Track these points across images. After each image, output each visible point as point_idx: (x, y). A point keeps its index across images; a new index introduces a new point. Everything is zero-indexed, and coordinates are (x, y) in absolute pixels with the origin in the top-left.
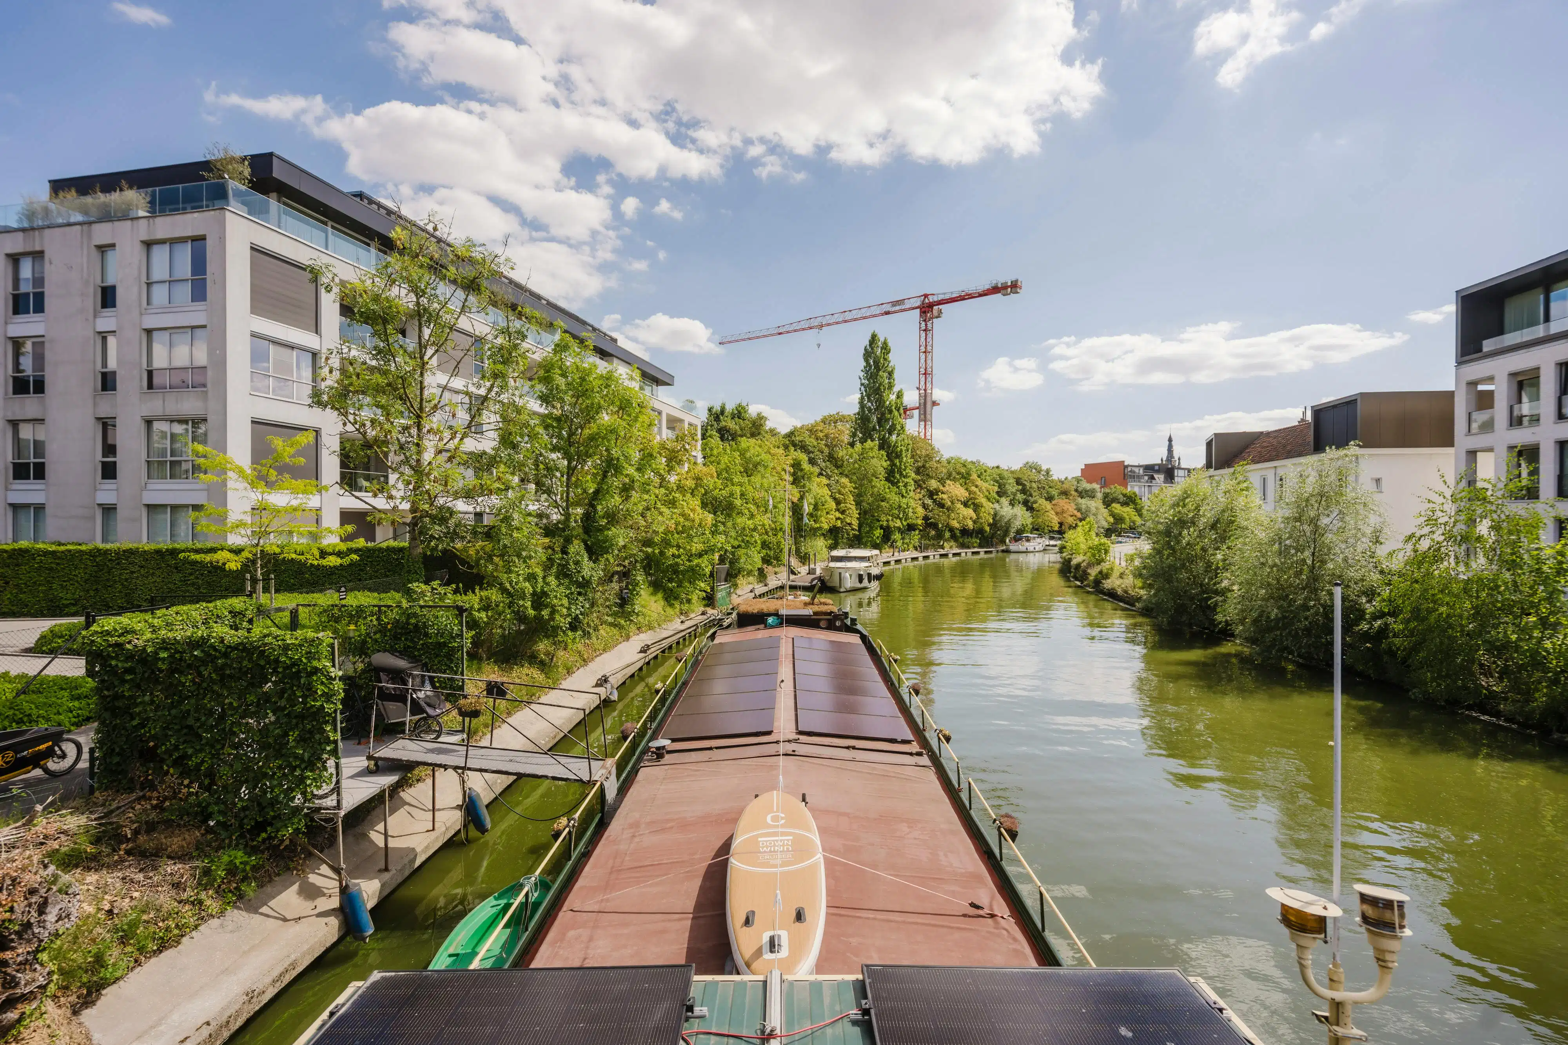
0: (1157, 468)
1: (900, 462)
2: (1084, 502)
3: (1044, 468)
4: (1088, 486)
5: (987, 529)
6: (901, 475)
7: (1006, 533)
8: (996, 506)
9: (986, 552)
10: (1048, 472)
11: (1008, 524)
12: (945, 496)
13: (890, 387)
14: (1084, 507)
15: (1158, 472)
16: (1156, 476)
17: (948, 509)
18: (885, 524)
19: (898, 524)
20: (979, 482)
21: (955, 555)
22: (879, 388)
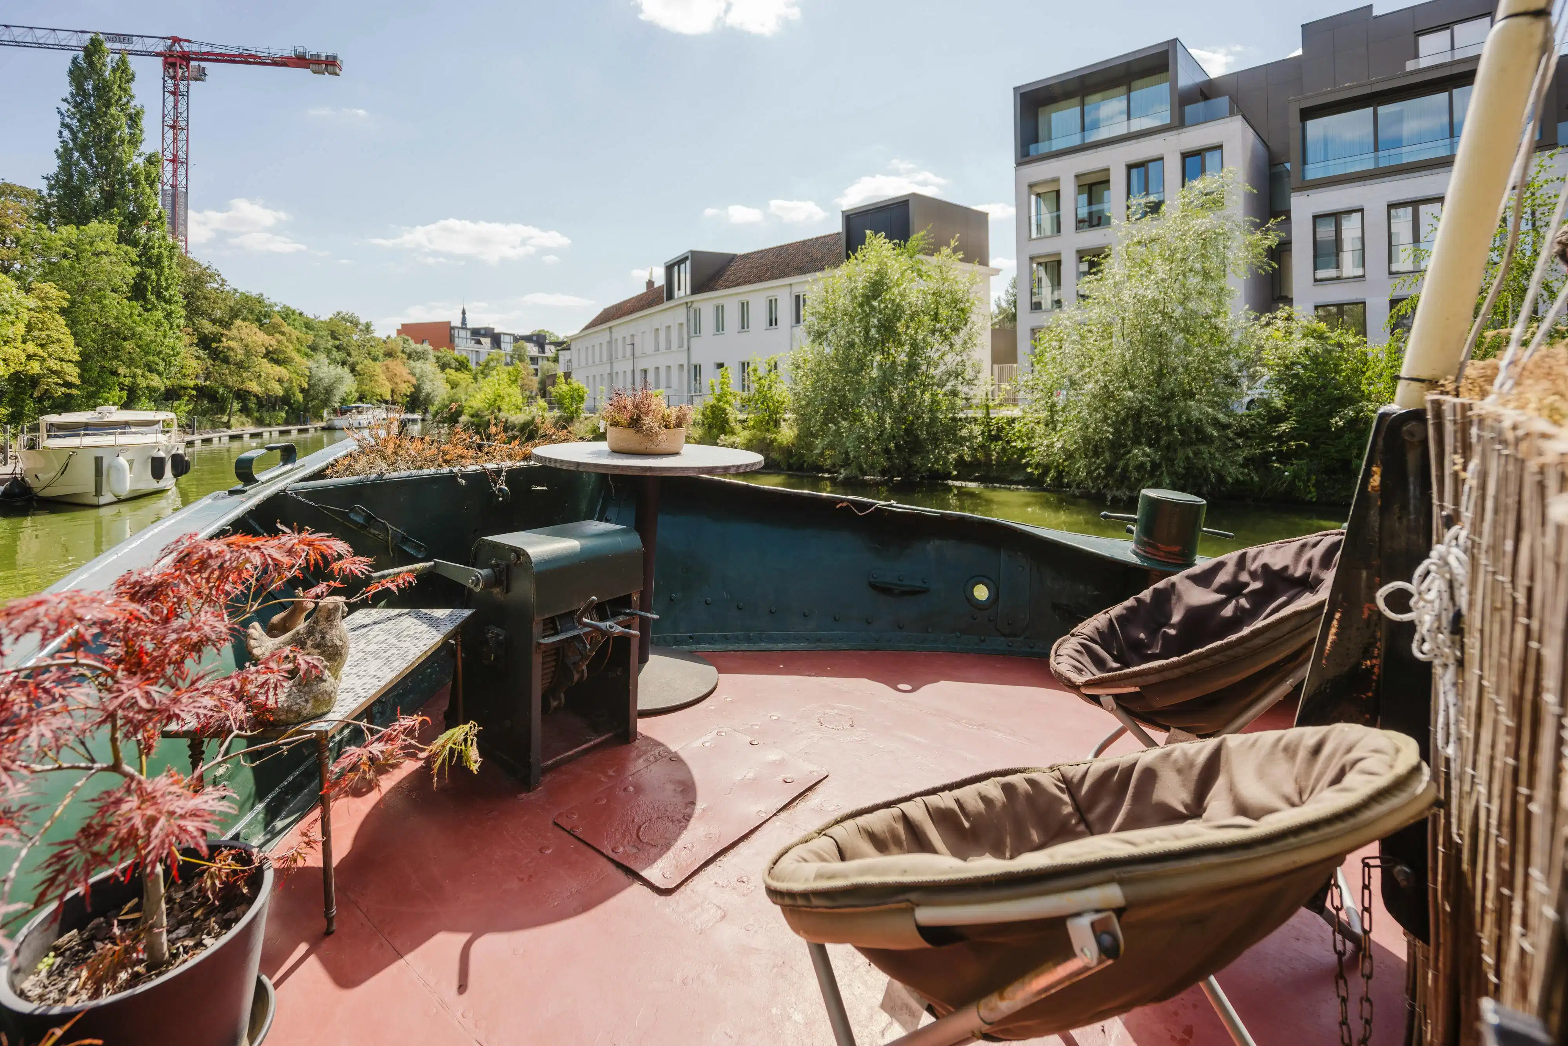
0: (483, 332)
1: (159, 275)
2: (418, 365)
3: (363, 321)
4: (419, 347)
5: (300, 397)
6: (159, 296)
7: (326, 403)
8: (310, 363)
9: (300, 431)
10: (368, 326)
11: (329, 391)
12: (232, 344)
13: (134, 142)
14: (418, 371)
15: (485, 336)
16: (482, 340)
17: (240, 365)
18: (127, 381)
19: (156, 381)
20: (286, 328)
21: (253, 436)
22: (108, 139)
